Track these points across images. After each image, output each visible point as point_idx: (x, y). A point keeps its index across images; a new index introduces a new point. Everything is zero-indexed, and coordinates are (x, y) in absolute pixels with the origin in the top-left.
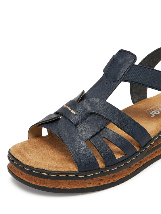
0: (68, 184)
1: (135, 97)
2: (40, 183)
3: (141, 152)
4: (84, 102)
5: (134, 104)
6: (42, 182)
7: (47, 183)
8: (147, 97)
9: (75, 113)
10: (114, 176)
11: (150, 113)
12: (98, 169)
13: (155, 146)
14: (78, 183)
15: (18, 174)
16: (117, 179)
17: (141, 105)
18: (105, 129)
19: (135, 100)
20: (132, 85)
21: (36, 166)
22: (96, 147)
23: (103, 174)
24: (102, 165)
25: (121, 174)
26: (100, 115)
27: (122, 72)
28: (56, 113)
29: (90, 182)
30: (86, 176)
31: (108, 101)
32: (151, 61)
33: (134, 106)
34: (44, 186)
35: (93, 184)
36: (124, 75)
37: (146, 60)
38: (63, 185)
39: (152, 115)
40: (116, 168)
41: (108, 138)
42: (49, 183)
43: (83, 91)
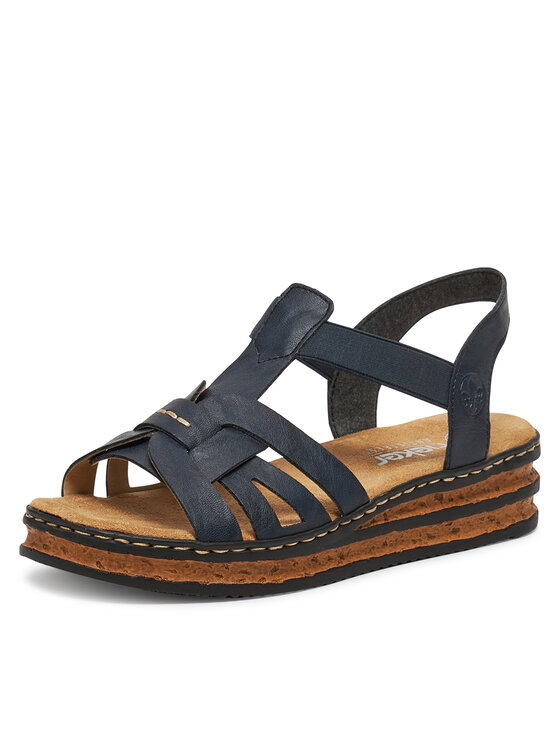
0: (172, 571)
1: (342, 421)
2: (110, 566)
3: (340, 526)
4: (207, 403)
5: (335, 437)
6: (114, 563)
7: (125, 566)
8: (376, 426)
9: (187, 424)
10: (275, 569)
11: (377, 457)
12: (240, 542)
13: (379, 523)
14: (195, 572)
15: (56, 551)
16: (281, 579)
17: (356, 440)
18: (254, 461)
19: (340, 429)
20: (334, 386)
21: (101, 527)
22: (234, 497)
23: (249, 555)
24: (247, 536)
25: (291, 570)
26: (245, 431)
27: (297, 336)
28: (140, 427)
29: (221, 573)
30: (211, 552)
31: (263, 400)
32: (388, 323)
33: (336, 442)
34: (119, 571)
35: (227, 579)
36: (302, 345)
37: (373, 319)
38: (160, 572)
39: (381, 461)
40: (280, 547)
41: (262, 480)
42: (130, 567)
43: (204, 383)
